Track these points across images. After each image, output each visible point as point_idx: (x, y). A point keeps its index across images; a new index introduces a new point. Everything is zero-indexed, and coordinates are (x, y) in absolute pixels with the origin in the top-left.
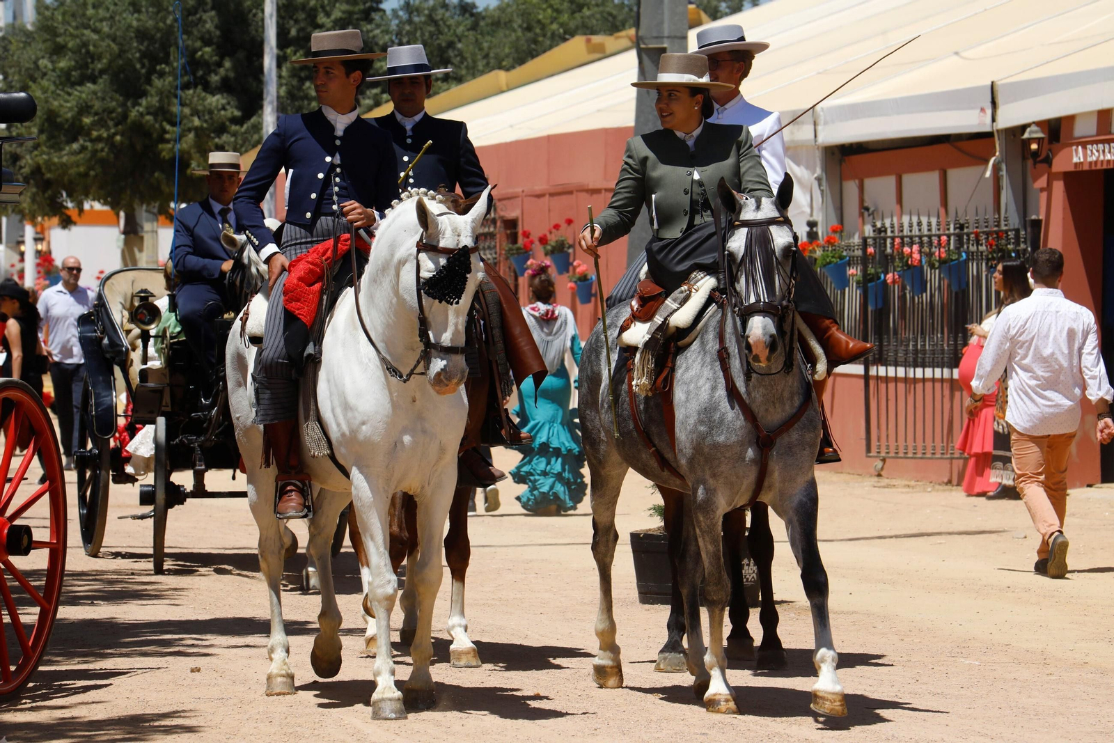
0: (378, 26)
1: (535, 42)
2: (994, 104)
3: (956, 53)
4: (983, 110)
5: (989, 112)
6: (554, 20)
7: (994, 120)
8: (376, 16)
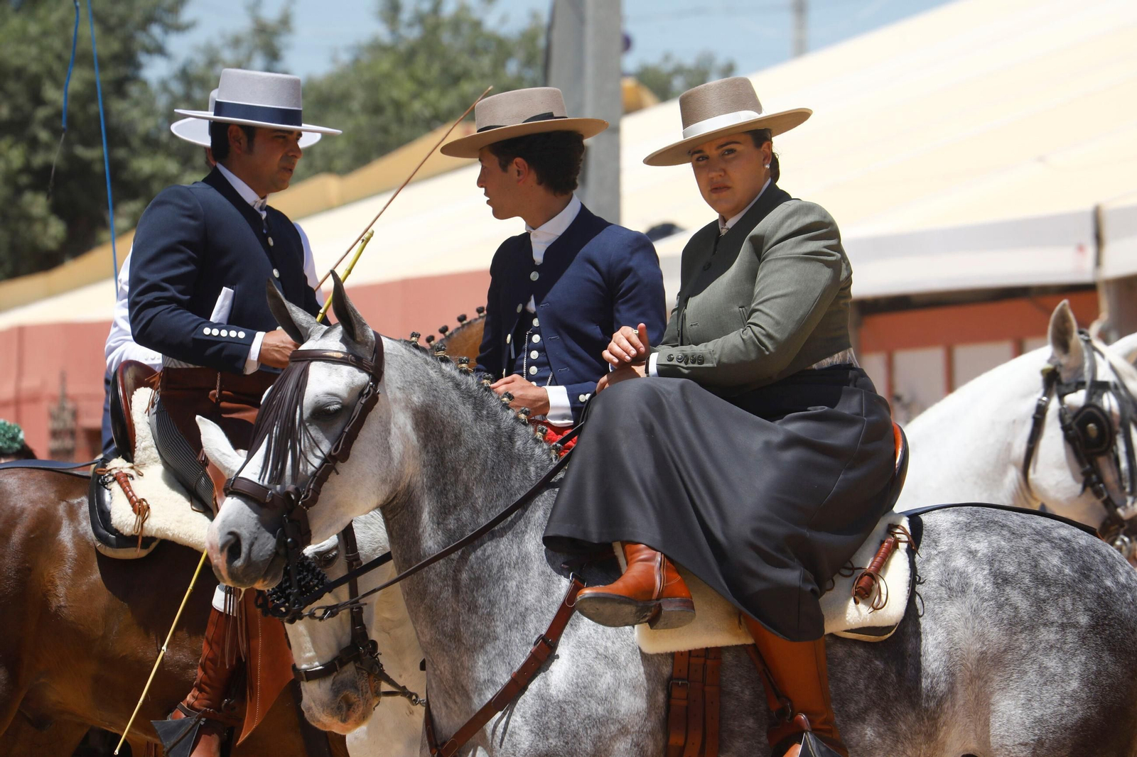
0: (137, 104)
1: (385, 130)
2: (1099, 239)
3: (1041, 159)
4: (1081, 248)
5: (1090, 251)
6: (415, 96)
7: (1098, 262)
8: (134, 90)
